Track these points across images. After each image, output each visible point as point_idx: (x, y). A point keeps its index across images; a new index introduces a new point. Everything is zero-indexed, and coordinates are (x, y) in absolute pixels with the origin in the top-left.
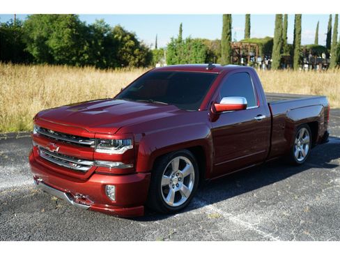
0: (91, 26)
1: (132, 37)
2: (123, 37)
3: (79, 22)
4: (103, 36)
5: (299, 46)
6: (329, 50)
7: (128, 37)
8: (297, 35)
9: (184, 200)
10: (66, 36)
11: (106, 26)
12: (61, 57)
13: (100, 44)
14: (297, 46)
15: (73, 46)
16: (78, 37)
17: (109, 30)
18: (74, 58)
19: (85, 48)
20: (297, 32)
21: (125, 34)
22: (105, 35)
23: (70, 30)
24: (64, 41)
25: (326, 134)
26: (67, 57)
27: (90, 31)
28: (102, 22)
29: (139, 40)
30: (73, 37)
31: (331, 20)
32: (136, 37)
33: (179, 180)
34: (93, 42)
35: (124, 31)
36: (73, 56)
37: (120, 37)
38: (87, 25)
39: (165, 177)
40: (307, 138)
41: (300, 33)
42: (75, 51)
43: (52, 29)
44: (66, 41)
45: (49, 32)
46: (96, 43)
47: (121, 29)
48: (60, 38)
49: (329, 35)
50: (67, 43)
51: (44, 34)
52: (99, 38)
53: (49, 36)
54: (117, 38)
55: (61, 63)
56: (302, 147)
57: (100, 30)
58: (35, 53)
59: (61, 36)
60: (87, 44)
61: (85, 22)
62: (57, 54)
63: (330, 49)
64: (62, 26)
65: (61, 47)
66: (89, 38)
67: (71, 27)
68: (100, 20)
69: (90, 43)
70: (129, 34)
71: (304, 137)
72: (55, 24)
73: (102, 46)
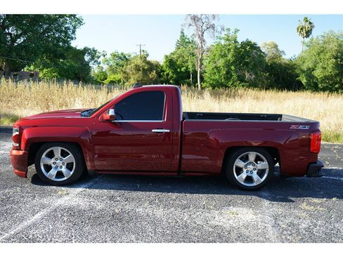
10: (331, 66)
12: (325, 85)
15: (337, 75)
18: (337, 86)
23: (335, 60)
24: (328, 71)
26: (331, 85)
30: (337, 66)
36: (336, 84)
42: (338, 79)
43: (319, 61)
45: (316, 64)
48: (324, 68)
50: (331, 72)
53: (316, 66)
55: (324, 90)
56: (255, 171)
58: (304, 81)
59: (325, 66)
62: (321, 82)
64: (327, 57)
65: (325, 76)
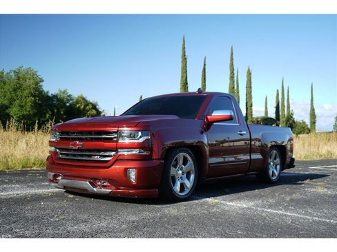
0: (54, 96)
1: (94, 107)
2: (85, 106)
3: (42, 91)
4: (65, 105)
5: (252, 118)
6: (278, 122)
7: (91, 106)
8: (249, 108)
9: (187, 191)
10: (29, 104)
11: (69, 96)
13: (62, 113)
14: (249, 117)
15: (35, 115)
16: (40, 105)
17: (72, 100)
19: (48, 115)
20: (249, 105)
21: (87, 103)
22: (68, 104)
23: (33, 99)
24: (26, 110)
25: (293, 160)
27: (53, 100)
28: (65, 92)
29: (100, 110)
30: (36, 105)
31: (278, 95)
32: (97, 107)
33: (183, 173)
34: (56, 111)
35: (87, 101)
37: (82, 107)
38: (50, 95)
39: (172, 169)
40: (278, 160)
41: (251, 106)
43: (15, 98)
44: (28, 110)
45: (12, 101)
46: (59, 111)
47: (84, 99)
48: (22, 107)
49: (277, 108)
50: (29, 112)
51: (6, 102)
52: (62, 107)
53: (11, 104)
54: (79, 107)
56: (274, 167)
57: (63, 100)
59: (23, 104)
60: (50, 113)
61: (48, 92)
63: (279, 120)
64: (25, 94)
65: (23, 115)
66: (51, 107)
67: (34, 96)
68: (63, 90)
69: (52, 111)
70: (91, 103)
71: (275, 159)
72: (19, 93)
73: (64, 114)
